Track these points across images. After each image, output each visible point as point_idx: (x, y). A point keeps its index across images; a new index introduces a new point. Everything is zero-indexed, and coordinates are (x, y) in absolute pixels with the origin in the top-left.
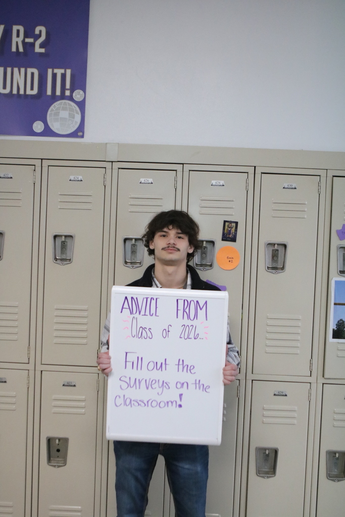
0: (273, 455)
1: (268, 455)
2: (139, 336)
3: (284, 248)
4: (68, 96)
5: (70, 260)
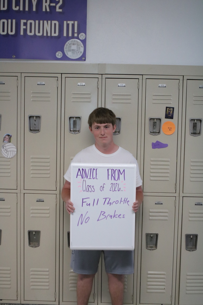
2: (87, 191)
3: (200, 122)
4: (76, 37)
5: (79, 131)
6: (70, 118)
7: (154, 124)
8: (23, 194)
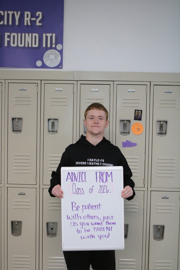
0: (162, 229)
1: (159, 229)
3: (166, 123)
4: (54, 47)
5: (56, 131)
6: (49, 120)
7: (125, 126)
8: (7, 188)
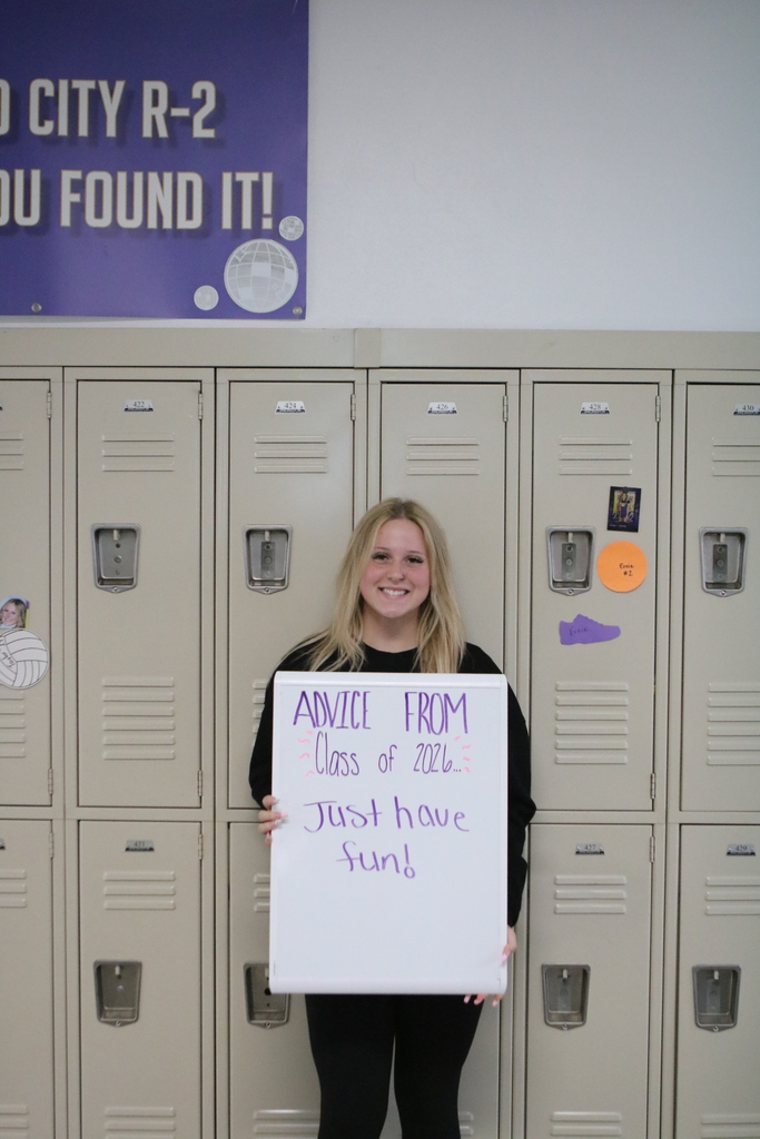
0: (727, 982)
1: (718, 982)
2: (332, 771)
3: (739, 542)
6: (249, 533)
8: (76, 822)
